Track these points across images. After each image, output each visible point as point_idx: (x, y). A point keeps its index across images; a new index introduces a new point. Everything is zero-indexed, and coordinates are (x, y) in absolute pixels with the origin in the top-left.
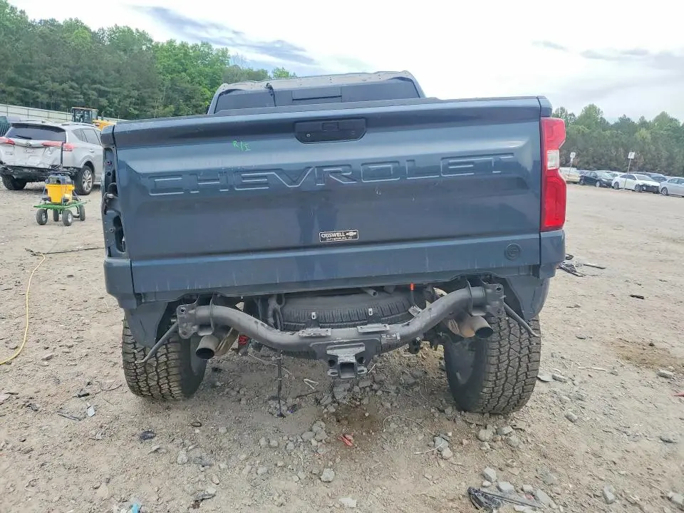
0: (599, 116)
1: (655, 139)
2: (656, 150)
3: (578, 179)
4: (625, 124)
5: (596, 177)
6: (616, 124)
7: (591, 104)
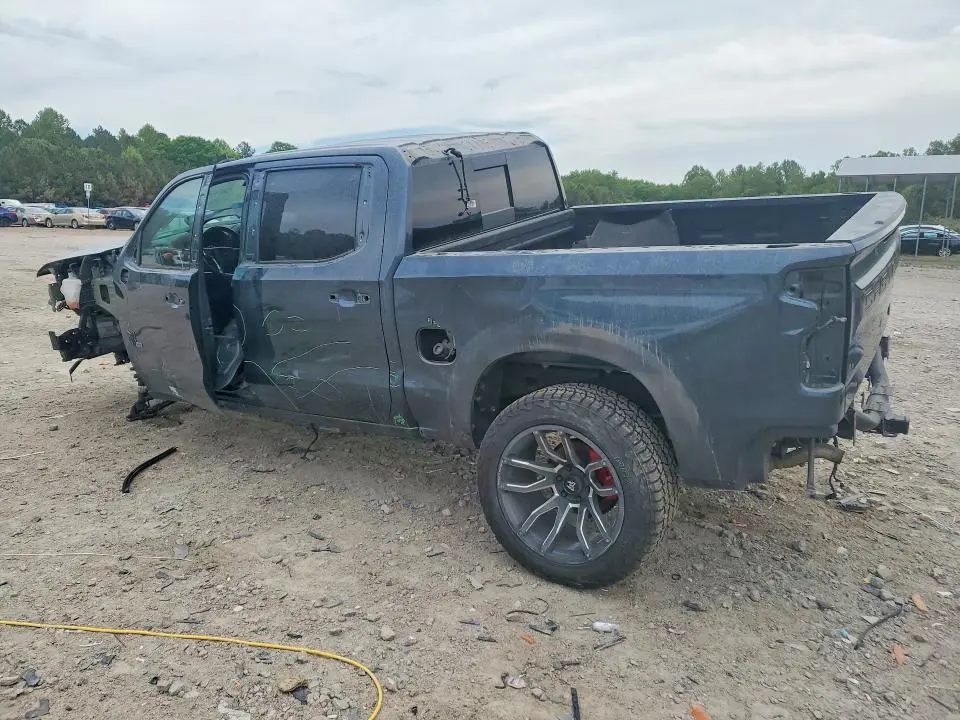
0: (65, 126)
1: (149, 159)
2: (155, 173)
3: (103, 221)
4: (101, 137)
5: (132, 216)
6: (90, 138)
7: (48, 106)
